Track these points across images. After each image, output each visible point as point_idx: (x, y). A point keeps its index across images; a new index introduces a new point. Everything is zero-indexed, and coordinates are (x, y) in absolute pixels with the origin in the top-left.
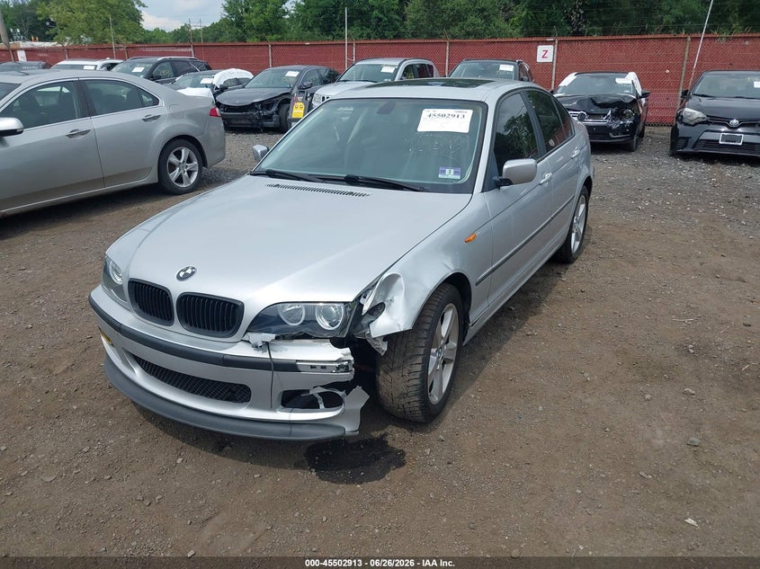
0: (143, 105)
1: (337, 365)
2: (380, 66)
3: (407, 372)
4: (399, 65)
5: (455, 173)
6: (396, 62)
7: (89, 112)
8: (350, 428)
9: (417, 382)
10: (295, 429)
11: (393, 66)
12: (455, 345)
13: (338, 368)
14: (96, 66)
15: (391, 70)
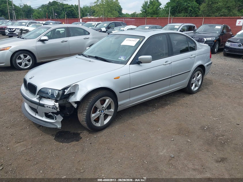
0: (85, 34)
1: (52, 107)
2: (175, 26)
3: (83, 114)
4: (181, 26)
5: (124, 58)
6: (180, 24)
7: (69, 36)
8: (59, 126)
9: (85, 118)
10: (46, 124)
11: (179, 26)
12: (113, 110)
13: (53, 108)
14: (96, 24)
15: (178, 27)
